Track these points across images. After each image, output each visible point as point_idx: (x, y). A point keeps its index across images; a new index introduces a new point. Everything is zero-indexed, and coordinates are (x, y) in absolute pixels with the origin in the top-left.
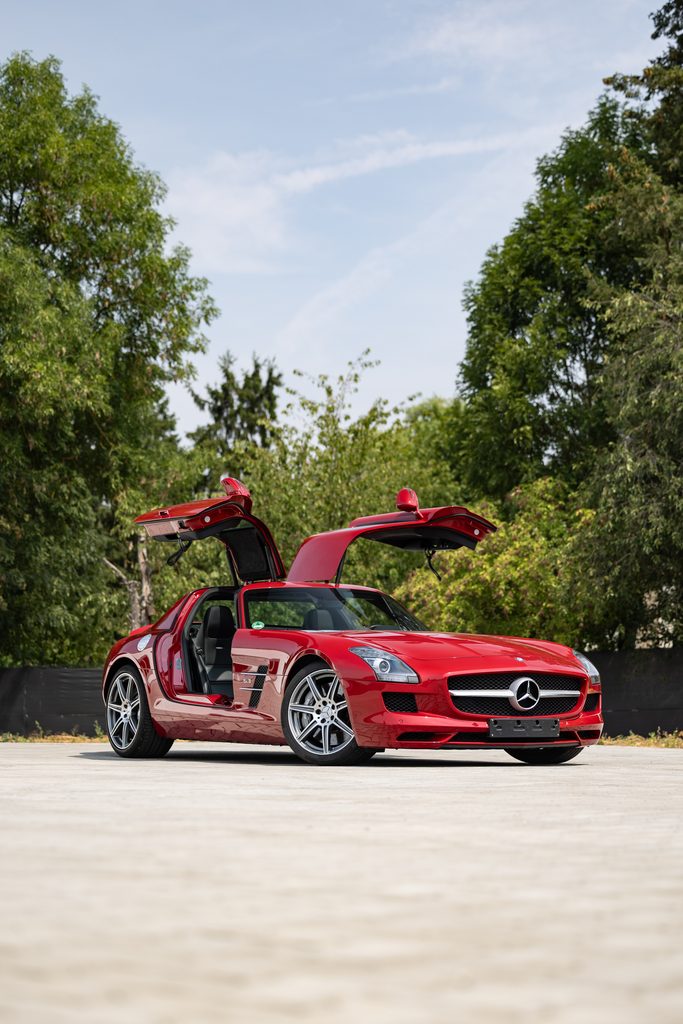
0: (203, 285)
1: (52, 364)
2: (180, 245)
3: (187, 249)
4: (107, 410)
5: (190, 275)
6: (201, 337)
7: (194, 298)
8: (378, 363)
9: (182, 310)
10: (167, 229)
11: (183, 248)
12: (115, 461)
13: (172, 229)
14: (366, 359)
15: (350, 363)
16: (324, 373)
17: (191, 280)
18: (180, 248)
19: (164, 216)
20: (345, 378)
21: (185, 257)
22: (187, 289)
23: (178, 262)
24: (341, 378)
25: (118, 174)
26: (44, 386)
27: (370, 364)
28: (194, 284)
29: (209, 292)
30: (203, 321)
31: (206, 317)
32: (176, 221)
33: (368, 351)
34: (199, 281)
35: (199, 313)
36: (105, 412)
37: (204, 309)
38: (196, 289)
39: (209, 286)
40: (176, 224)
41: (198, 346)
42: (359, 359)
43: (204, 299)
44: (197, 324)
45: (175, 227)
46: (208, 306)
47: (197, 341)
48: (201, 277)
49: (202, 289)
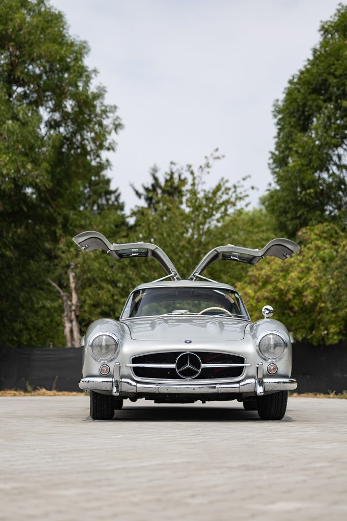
0: (113, 110)
1: (12, 156)
2: (99, 85)
3: (104, 87)
4: (49, 185)
5: (106, 103)
6: (112, 142)
7: (107, 117)
8: (223, 156)
9: (101, 124)
10: (93, 76)
11: (102, 87)
12: (60, 219)
13: (96, 75)
14: (216, 154)
15: (206, 157)
16: (190, 163)
17: (106, 107)
18: (99, 87)
19: (90, 69)
20: (203, 166)
21: (103, 92)
22: (104, 112)
23: (98, 96)
24: (201, 167)
25: (60, 39)
26: (7, 169)
27: (219, 158)
28: (108, 109)
29: (118, 113)
30: (113, 132)
31: (116, 130)
32: (98, 71)
33: (217, 150)
34: (111, 107)
35: (111, 126)
36: (47, 186)
37: (114, 124)
38: (110, 112)
39: (117, 110)
40: (98, 73)
41: (110, 147)
42: (212, 155)
43: (114, 118)
44: (110, 133)
45: (98, 75)
46: (117, 123)
47: (110, 144)
48: (112, 104)
49: (113, 112)
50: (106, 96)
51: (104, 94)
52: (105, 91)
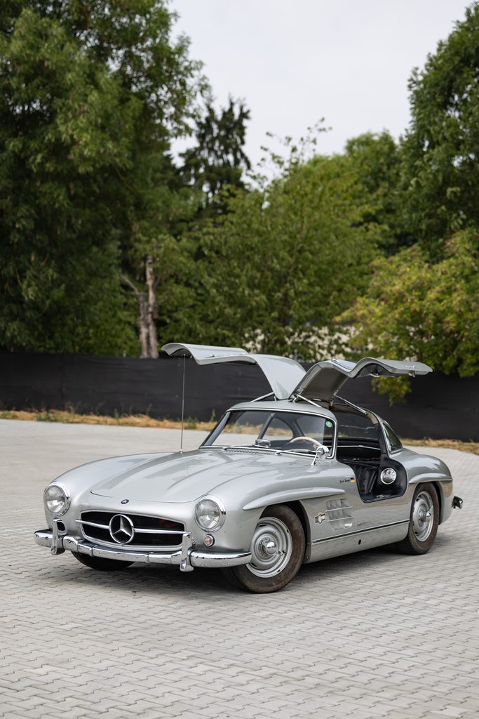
0: (199, 66)
2: (182, 34)
3: (188, 38)
5: (190, 58)
6: (198, 107)
7: (192, 76)
8: (331, 128)
9: (183, 84)
10: (173, 20)
11: (185, 37)
13: (176, 20)
14: (322, 126)
15: (309, 128)
16: (289, 135)
17: (191, 62)
18: (182, 37)
19: (171, 11)
20: (305, 139)
21: (186, 44)
22: (188, 69)
23: (181, 50)
24: (302, 139)
27: (324, 129)
28: (193, 65)
29: (204, 72)
30: (199, 94)
31: (201, 92)
32: (179, 15)
33: (323, 120)
34: (197, 63)
35: (196, 88)
36: (128, 166)
37: (200, 85)
38: (194, 69)
39: (204, 67)
40: (179, 17)
41: (195, 114)
42: (316, 126)
43: (201, 77)
44: (194, 97)
45: (179, 20)
46: (203, 83)
47: (195, 110)
48: (198, 60)
49: (198, 69)
50: (190, 48)
51: (187, 47)
52: (189, 43)
